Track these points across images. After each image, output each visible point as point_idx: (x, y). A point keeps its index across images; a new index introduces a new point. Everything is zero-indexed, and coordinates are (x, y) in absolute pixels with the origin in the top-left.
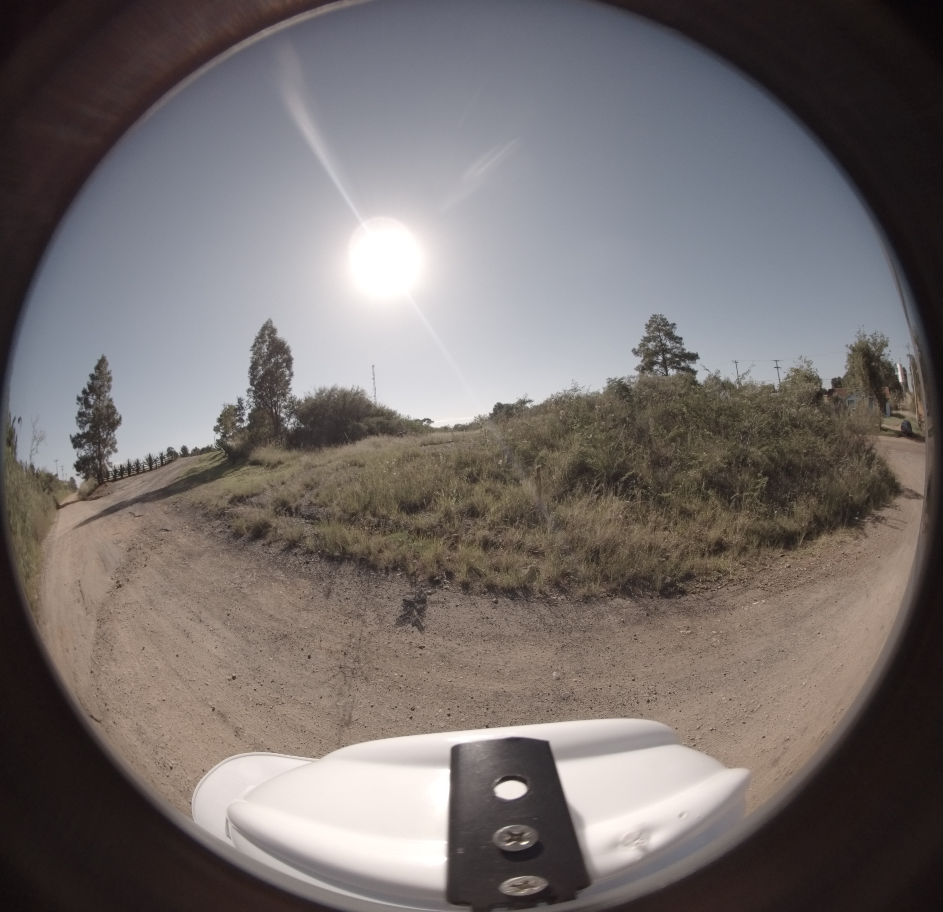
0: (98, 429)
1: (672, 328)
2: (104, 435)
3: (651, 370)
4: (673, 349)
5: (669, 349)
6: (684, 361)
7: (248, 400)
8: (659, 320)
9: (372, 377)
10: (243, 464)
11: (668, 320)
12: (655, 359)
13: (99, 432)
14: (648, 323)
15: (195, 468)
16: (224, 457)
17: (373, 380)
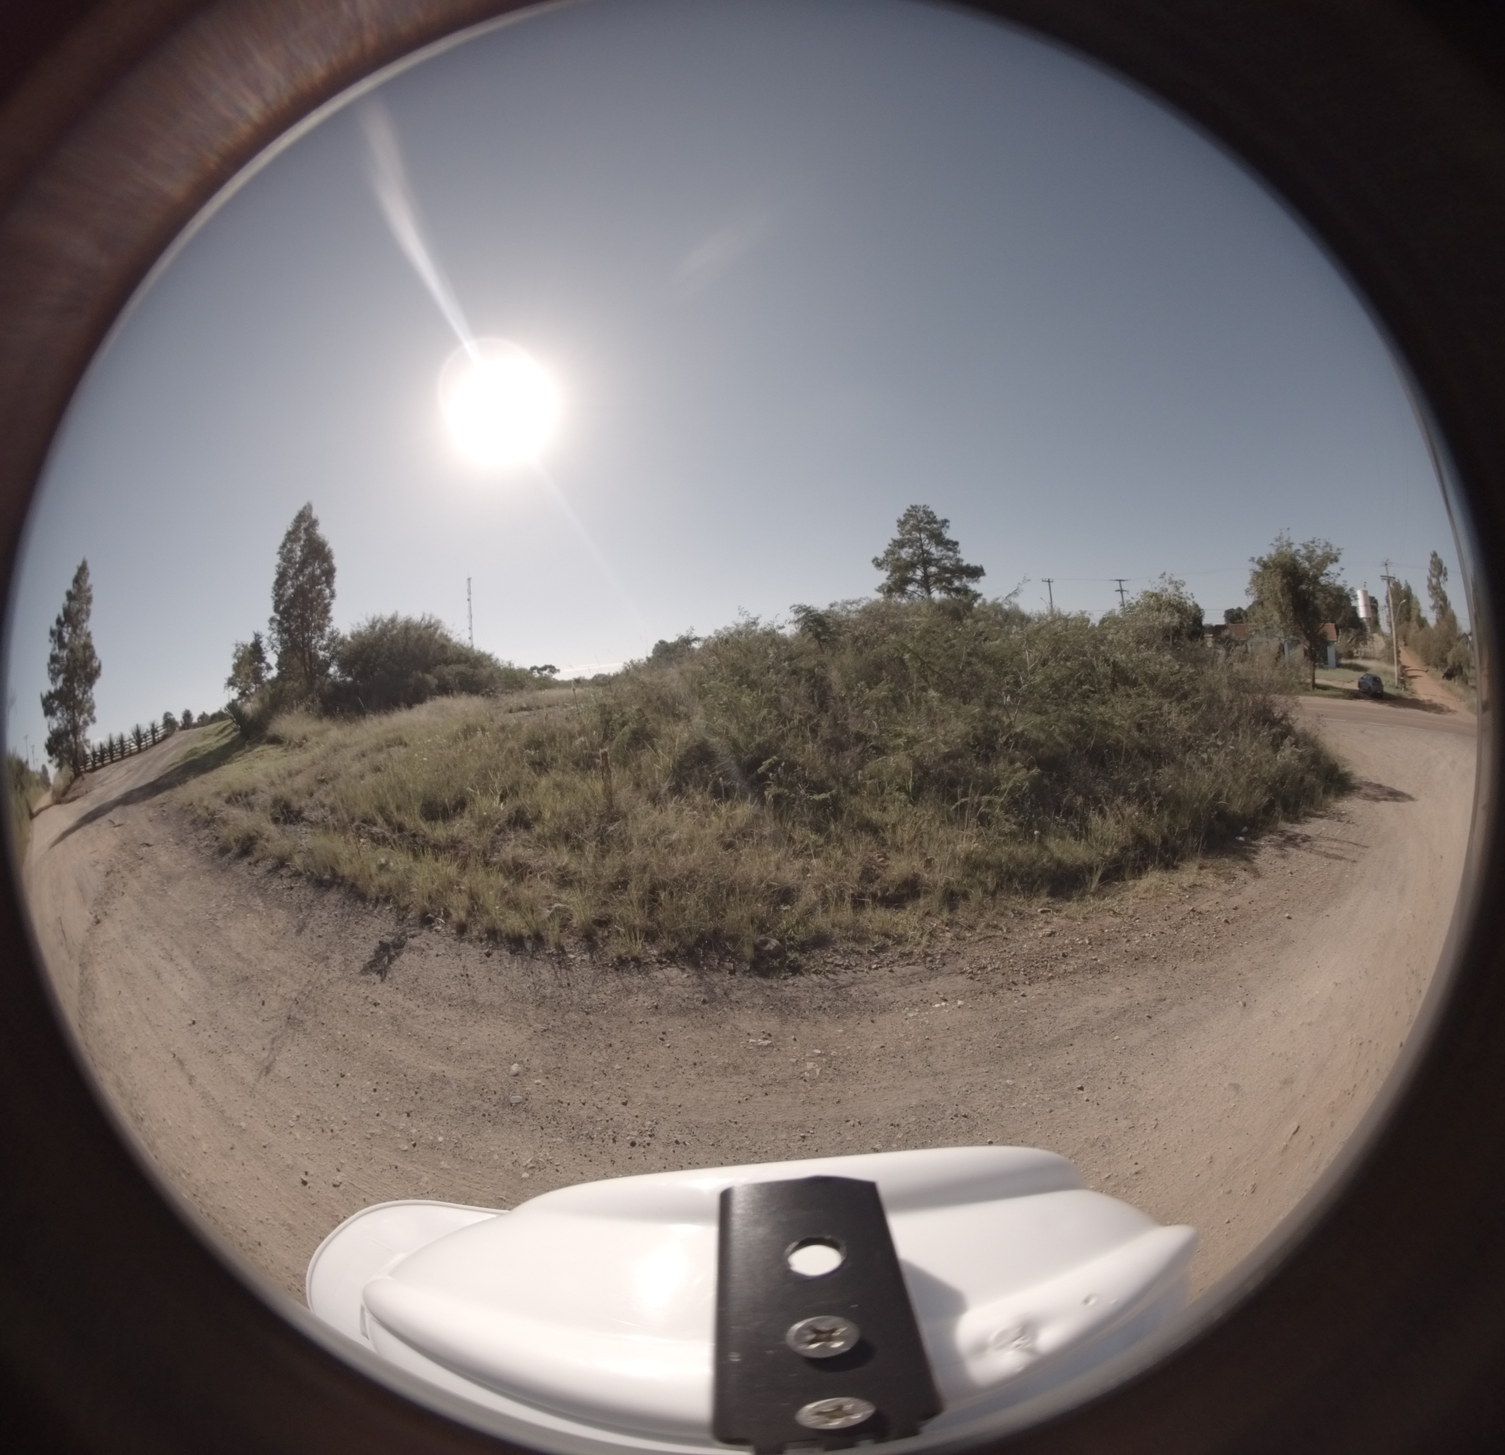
0: (72, 683)
1: (942, 527)
2: (79, 693)
3: (903, 592)
4: (941, 559)
5: (935, 560)
6: (960, 579)
7: (270, 637)
8: (921, 514)
9: (467, 597)
10: (259, 742)
11: (935, 514)
12: (910, 575)
13: (74, 689)
14: (902, 518)
15: (196, 748)
16: (235, 730)
17: (467, 603)
